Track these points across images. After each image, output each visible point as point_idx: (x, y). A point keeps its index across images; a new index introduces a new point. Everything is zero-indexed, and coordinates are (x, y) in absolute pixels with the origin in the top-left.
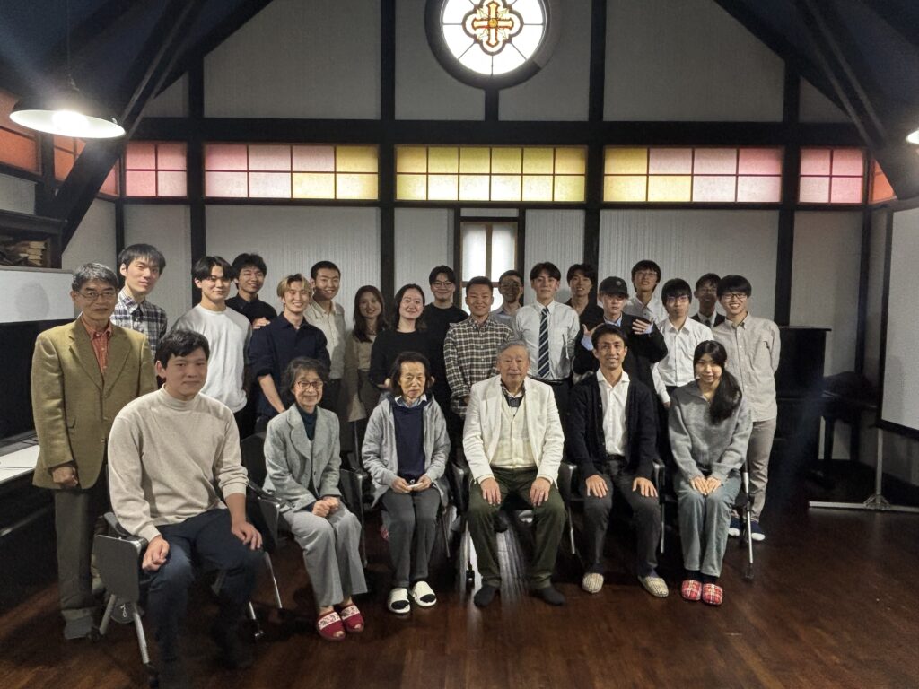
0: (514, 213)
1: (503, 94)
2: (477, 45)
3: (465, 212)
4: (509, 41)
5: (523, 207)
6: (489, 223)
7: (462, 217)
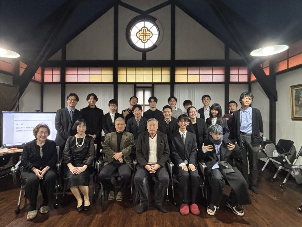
0: (150, 85)
1: (148, 53)
2: (140, 41)
3: (137, 85)
4: (149, 39)
5: (153, 84)
6: (144, 88)
7: (136, 87)
